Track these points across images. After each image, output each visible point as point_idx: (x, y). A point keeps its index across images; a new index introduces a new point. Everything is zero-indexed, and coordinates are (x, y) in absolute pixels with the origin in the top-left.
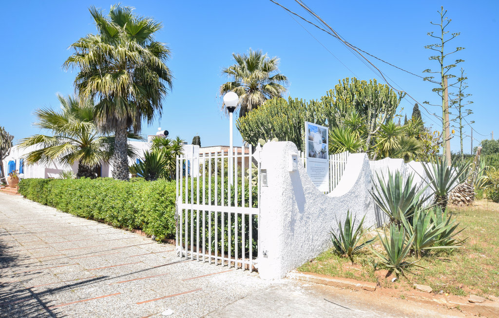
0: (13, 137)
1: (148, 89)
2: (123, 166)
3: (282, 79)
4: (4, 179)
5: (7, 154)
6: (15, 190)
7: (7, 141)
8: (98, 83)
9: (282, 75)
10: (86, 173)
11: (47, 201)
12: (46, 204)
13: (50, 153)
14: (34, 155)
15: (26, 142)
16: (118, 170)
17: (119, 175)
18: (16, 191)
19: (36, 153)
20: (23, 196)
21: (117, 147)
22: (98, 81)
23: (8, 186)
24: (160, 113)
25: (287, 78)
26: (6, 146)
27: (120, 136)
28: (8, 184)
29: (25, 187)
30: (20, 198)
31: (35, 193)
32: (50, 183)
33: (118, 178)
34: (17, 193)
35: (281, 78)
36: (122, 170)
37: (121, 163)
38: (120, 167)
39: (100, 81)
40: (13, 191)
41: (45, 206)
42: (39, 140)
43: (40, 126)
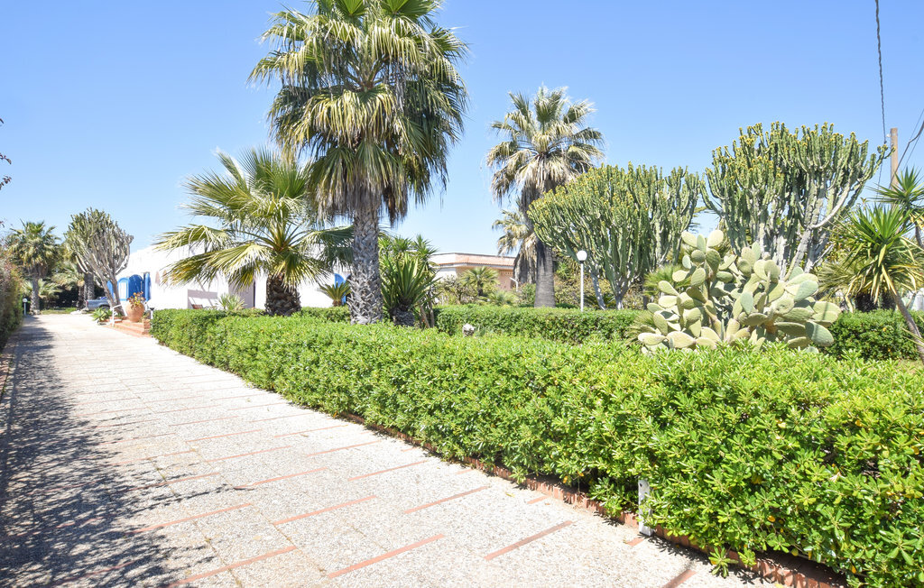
0: (132, 238)
1: (426, 129)
2: (373, 289)
3: (595, 137)
4: (120, 308)
5: (123, 265)
6: (140, 326)
7: (122, 244)
8: (329, 109)
9: (595, 130)
10: (283, 301)
11: (213, 357)
12: (211, 364)
13: (221, 261)
14: (186, 267)
15: (172, 239)
16: (363, 299)
17: (365, 307)
18: (143, 330)
19: (190, 263)
20: (157, 341)
21: (360, 249)
22: (328, 104)
23: (126, 318)
24: (444, 181)
25: (603, 136)
26: (121, 252)
27: (366, 228)
28: (126, 315)
29: (162, 325)
30: (152, 342)
31: (185, 339)
32: (221, 322)
33: (364, 315)
34: (144, 333)
35: (594, 135)
36: (371, 296)
37: (369, 283)
38: (367, 292)
39: (333, 105)
40: (135, 328)
41: (210, 368)
42: (198, 235)
43: (193, 211)
